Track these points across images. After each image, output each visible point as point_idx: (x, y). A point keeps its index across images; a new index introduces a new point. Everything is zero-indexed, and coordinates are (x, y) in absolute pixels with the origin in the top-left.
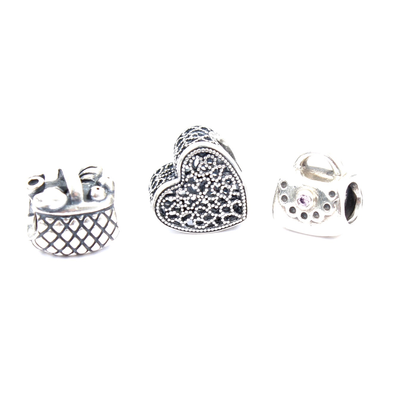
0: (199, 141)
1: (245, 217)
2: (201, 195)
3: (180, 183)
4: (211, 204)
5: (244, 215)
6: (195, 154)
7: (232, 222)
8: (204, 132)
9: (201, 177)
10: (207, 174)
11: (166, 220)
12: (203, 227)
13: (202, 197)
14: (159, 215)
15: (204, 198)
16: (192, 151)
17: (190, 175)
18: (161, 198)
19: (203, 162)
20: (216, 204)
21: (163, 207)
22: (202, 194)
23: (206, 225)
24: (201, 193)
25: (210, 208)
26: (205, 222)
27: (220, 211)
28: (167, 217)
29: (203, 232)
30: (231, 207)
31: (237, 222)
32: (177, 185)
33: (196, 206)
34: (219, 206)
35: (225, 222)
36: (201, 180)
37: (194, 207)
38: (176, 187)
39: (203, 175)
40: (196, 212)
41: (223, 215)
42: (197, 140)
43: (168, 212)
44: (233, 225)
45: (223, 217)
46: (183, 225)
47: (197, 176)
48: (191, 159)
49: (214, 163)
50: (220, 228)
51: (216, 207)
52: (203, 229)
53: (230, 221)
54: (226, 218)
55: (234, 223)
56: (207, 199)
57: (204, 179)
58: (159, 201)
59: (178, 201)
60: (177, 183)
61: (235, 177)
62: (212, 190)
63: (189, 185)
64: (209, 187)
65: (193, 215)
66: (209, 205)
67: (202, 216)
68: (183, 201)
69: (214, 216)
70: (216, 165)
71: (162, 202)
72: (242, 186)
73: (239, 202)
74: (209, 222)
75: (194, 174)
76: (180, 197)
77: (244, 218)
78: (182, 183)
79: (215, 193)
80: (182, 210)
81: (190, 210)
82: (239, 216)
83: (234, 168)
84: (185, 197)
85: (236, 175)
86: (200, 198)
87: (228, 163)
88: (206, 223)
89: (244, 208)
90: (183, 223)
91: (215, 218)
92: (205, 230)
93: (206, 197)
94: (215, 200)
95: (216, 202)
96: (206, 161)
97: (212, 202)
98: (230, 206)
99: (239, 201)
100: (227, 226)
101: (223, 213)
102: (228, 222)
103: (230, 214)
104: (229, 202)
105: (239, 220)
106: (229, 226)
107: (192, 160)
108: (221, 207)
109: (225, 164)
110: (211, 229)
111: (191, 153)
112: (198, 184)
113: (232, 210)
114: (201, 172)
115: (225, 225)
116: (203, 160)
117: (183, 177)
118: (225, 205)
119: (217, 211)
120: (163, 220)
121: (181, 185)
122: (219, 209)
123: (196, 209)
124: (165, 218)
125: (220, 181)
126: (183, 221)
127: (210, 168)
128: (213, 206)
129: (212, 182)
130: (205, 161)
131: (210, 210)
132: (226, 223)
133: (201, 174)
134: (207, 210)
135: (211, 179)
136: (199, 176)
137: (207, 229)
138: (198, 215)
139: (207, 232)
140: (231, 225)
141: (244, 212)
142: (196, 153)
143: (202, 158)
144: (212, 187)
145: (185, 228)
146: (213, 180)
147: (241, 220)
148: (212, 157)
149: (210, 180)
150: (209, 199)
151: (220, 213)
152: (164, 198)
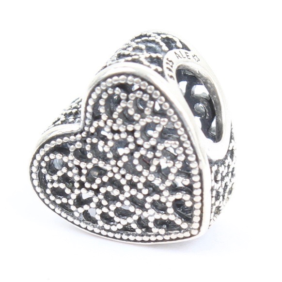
0: (134, 61)
1: (197, 231)
2: (113, 166)
3: (81, 132)
4: (131, 189)
5: (196, 225)
6: (114, 84)
7: (170, 234)
8: (161, 47)
9: (119, 132)
10: (130, 128)
11: (48, 196)
12: (114, 228)
13: (115, 170)
14: (36, 183)
15: (119, 172)
16: (111, 77)
17: (99, 121)
18: (42, 153)
19: (126, 102)
20: (140, 191)
21: (44, 171)
22: (116, 166)
23: (120, 227)
24: (113, 162)
25: (127, 195)
26: (117, 219)
27: (147, 206)
28: (48, 191)
29: (114, 237)
30: (169, 205)
31: (180, 235)
32: (75, 134)
33: (103, 184)
34: (145, 196)
35: (155, 230)
36: (117, 137)
37: (98, 185)
38: (72, 138)
39: (122, 129)
40: (101, 197)
41: (152, 215)
42: (129, 58)
43: (53, 182)
44: (171, 240)
45: (151, 219)
46: (76, 214)
47: (111, 128)
48: (106, 91)
49: (147, 110)
50: (146, 238)
51: (140, 196)
52: (114, 232)
53: (167, 231)
54: (159, 223)
55: (173, 236)
56: (123, 176)
57: (124, 136)
58: (38, 158)
59: (70, 165)
60: (76, 132)
61: (185, 149)
62: (136, 162)
63: (95, 140)
64: (131, 154)
65: (95, 200)
66: (126, 188)
67: (113, 207)
68: (79, 168)
69: (134, 213)
70: (150, 115)
71: (43, 159)
72: (198, 169)
73: (187, 197)
74: (124, 222)
75: (105, 122)
76: (76, 159)
77: (194, 232)
78: (84, 134)
79: (139, 168)
80: (77, 185)
81: (91, 189)
82: (185, 226)
83: (185, 130)
84: (85, 162)
85: (187, 145)
86: (112, 171)
87: (175, 116)
88: (119, 223)
89: (197, 213)
90: (77, 211)
91: (136, 217)
92: (118, 236)
93: (123, 172)
94: (139, 182)
95: (140, 186)
96: (132, 102)
97: (133, 185)
98: (167, 201)
99: (187, 195)
100: (159, 238)
101: (152, 211)
102: (162, 231)
103: (165, 217)
104: (166, 193)
105: (184, 232)
106: (164, 240)
107: (107, 95)
108: (149, 199)
109: (169, 118)
110: (128, 235)
111: (109, 80)
112: (111, 144)
113: (170, 210)
114: (120, 121)
115: (156, 235)
116: (127, 100)
117: (87, 122)
118: (156, 197)
119: (140, 205)
120: (42, 196)
121: (82, 137)
122: (144, 201)
123: (103, 190)
124: (45, 193)
125: (154, 149)
126: (77, 208)
127: (137, 117)
128: (134, 192)
129: (138, 147)
130: (129, 101)
131: (127, 198)
132: (158, 232)
133: (119, 126)
134: (121, 198)
135: (136, 139)
136: (115, 128)
137: (122, 234)
138: (105, 203)
139: (121, 239)
140: (167, 237)
141: (196, 219)
142: (116, 83)
143: (126, 95)
144: (137, 155)
145: (80, 221)
146: (140, 142)
147: (187, 234)
148: (146, 98)
149: (135, 142)
150: (129, 177)
151: (147, 210)
152: (48, 154)
